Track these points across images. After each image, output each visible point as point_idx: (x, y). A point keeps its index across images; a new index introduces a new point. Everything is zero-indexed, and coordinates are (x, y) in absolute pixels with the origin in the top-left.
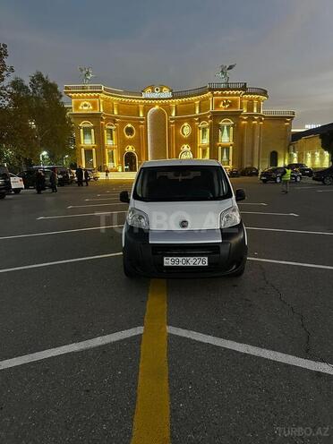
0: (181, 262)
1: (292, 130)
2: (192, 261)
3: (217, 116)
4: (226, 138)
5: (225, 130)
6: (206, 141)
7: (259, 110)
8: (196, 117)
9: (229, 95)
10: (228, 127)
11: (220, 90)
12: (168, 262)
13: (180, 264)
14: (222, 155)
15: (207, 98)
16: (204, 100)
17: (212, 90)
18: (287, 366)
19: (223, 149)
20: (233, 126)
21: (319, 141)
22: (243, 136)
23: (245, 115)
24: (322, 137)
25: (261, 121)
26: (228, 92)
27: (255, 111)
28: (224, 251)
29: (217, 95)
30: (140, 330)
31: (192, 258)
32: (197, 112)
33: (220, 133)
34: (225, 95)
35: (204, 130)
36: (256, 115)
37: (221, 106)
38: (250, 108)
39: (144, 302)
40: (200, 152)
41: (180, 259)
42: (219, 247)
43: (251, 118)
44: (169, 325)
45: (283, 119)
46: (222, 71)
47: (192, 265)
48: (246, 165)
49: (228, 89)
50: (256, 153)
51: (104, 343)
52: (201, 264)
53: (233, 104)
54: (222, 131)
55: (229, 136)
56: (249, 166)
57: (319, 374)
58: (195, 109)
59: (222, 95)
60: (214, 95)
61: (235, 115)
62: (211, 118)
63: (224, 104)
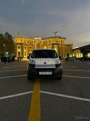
0: (44, 73)
1: (73, 48)
2: (48, 73)
7: (64, 43)
8: (48, 44)
9: (56, 39)
12: (40, 73)
13: (44, 74)
16: (50, 40)
20: (57, 47)
21: (80, 51)
22: (60, 49)
23: (60, 44)
25: (65, 46)
27: (63, 43)
29: (53, 39)
30: (32, 92)
31: (47, 72)
32: (48, 43)
34: (55, 39)
35: (50, 48)
36: (63, 44)
37: (54, 42)
38: (62, 43)
39: (33, 86)
41: (44, 72)
42: (55, 69)
43: (62, 45)
44: (40, 90)
45: (70, 45)
46: (54, 33)
49: (56, 38)
50: (63, 54)
52: (50, 74)
53: (57, 41)
54: (55, 48)
58: (48, 42)
59: (54, 39)
60: (52, 39)
61: (58, 44)
62: (52, 45)
63: (55, 41)
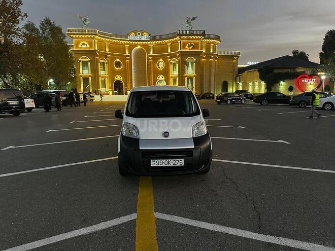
0: (164, 163)
1: (238, 66)
2: (173, 163)
3: (184, 55)
4: (190, 71)
5: (190, 65)
6: (176, 73)
7: (214, 50)
8: (168, 55)
9: (193, 39)
10: (192, 63)
11: (186, 35)
12: (154, 163)
13: (164, 165)
14: (188, 84)
15: (176, 41)
16: (174, 42)
17: (180, 35)
18: (246, 239)
19: (188, 79)
20: (196, 62)
21: (258, 74)
22: (202, 69)
23: (204, 54)
24: (260, 71)
25: (216, 59)
26: (191, 37)
27: (212, 51)
28: (196, 154)
29: (184, 39)
30: (134, 216)
31: (172, 160)
32: (169, 51)
33: (186, 67)
34: (190, 39)
35: (174, 65)
36: (212, 55)
37: (187, 47)
38: (208, 49)
39: (135, 195)
40: (171, 81)
41: (164, 161)
42: (192, 152)
43: (209, 56)
44: (156, 211)
45: (232, 57)
46: (187, 22)
47: (172, 165)
48: (206, 91)
49: (192, 35)
50: (212, 83)
51: (106, 227)
52: (179, 165)
53: (195, 46)
54: (188, 65)
55: (193, 69)
56: (207, 91)
57: (269, 244)
58: (168, 49)
59: (187, 39)
60: (181, 39)
61: (198, 55)
62: (179, 56)
63: (189, 46)
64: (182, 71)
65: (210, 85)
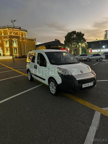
1: (36, 44)
3: (11, 37)
4: (15, 45)
5: (15, 42)
6: (8, 45)
8: (3, 37)
10: (16, 41)
11: (11, 28)
14: (14, 51)
15: (7, 30)
16: (5, 31)
17: (9, 28)
19: (14, 48)
20: (17, 41)
21: (45, 47)
22: (21, 45)
23: (21, 38)
25: (26, 40)
26: (14, 29)
27: (24, 37)
29: (10, 30)
32: (3, 35)
33: (13, 43)
34: (14, 30)
35: (6, 42)
36: (25, 38)
37: (12, 34)
38: (22, 36)
40: (5, 49)
43: (23, 39)
45: (33, 40)
46: (11, 22)
48: (23, 55)
49: (14, 28)
53: (17, 34)
54: (14, 42)
55: (16, 44)
56: (24, 55)
58: (2, 34)
59: (12, 30)
60: (9, 30)
61: (18, 38)
62: (9, 37)
63: (13, 33)
64: (11, 45)
65: (25, 52)
